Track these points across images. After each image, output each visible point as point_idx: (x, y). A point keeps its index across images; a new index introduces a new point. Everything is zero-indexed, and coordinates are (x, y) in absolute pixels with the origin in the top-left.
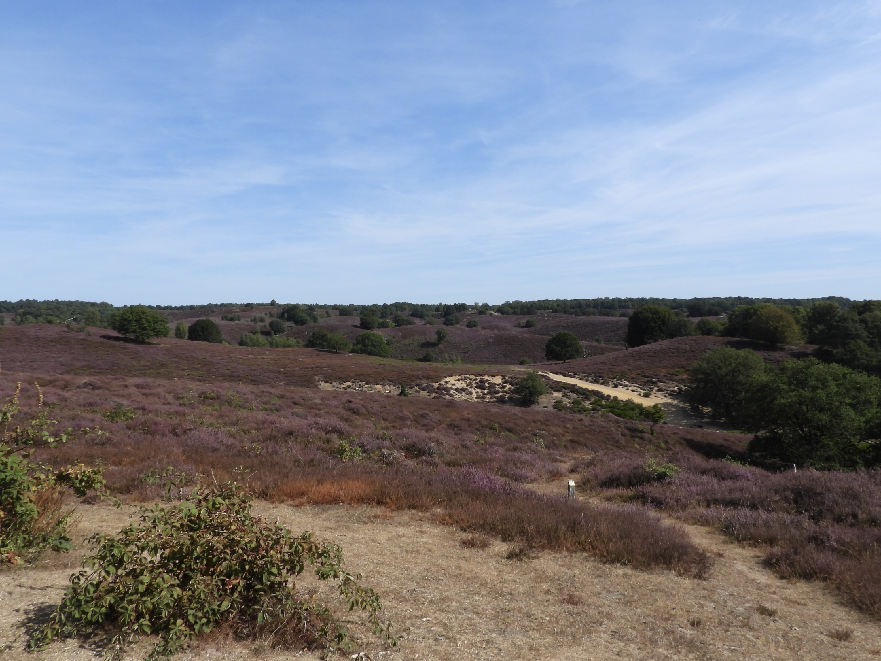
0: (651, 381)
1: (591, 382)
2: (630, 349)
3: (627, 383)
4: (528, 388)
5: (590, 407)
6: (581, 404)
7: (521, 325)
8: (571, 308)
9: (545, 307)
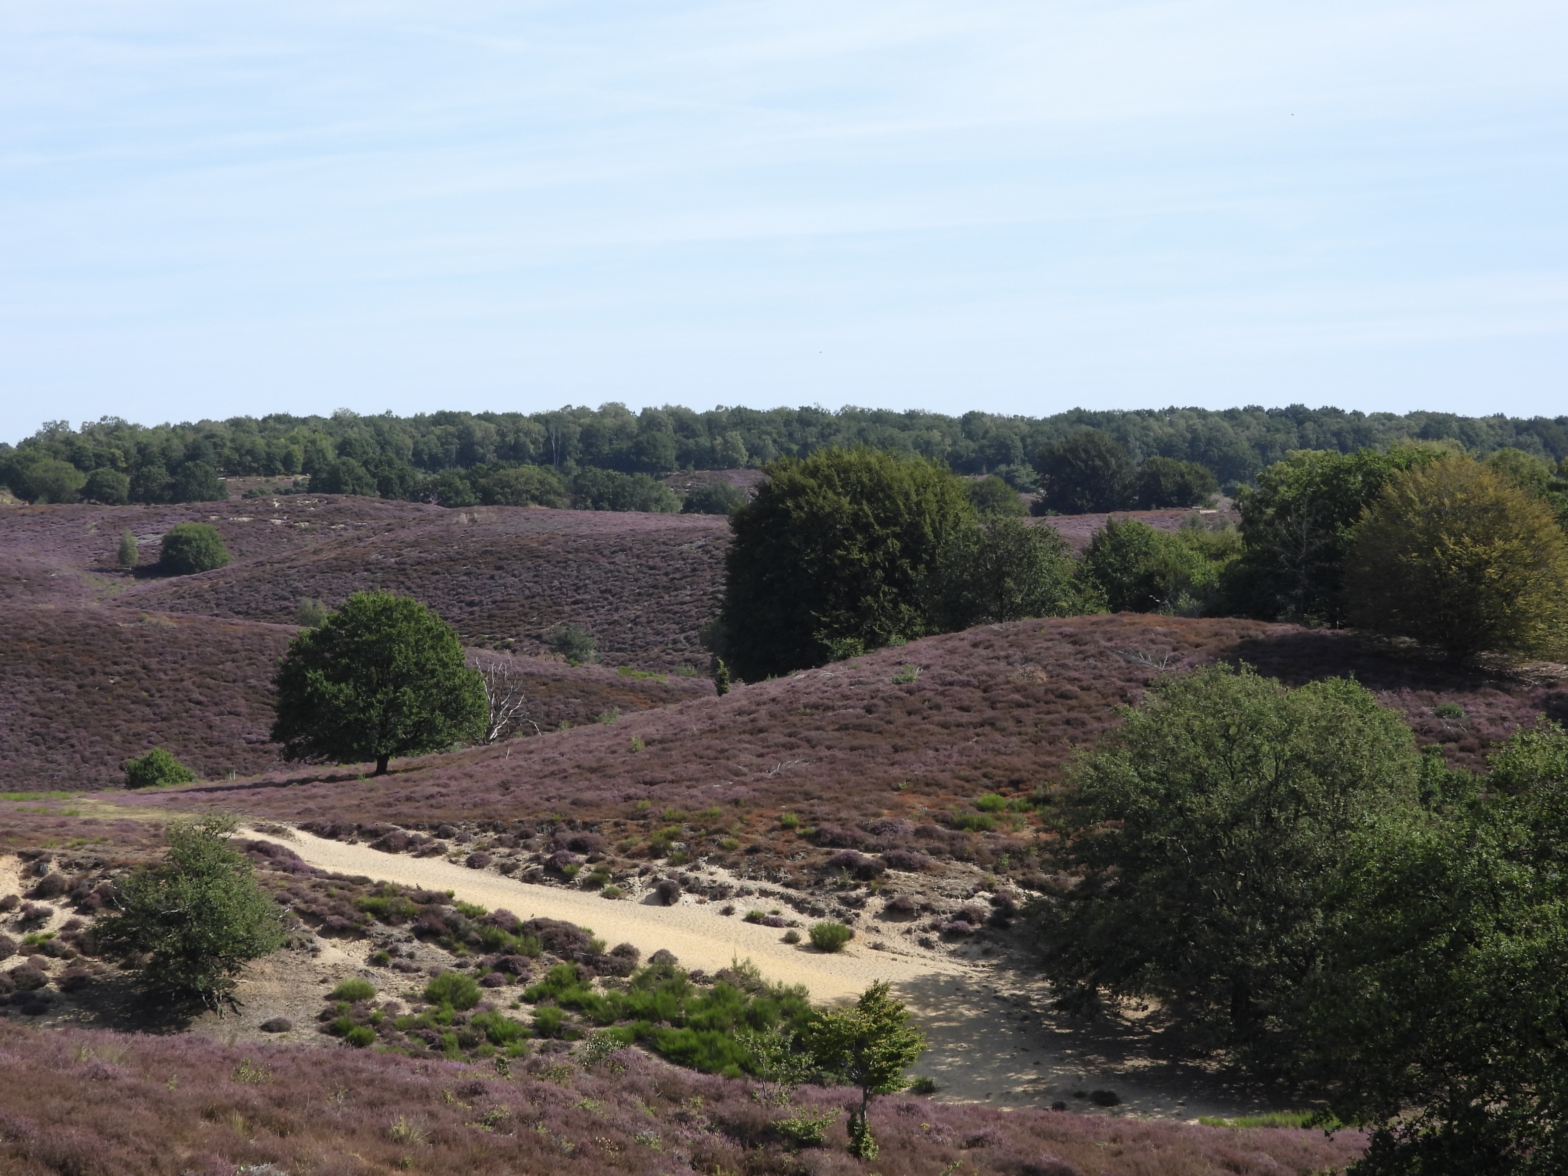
0: (849, 863)
1: (530, 878)
2: (739, 690)
3: (723, 876)
4: (178, 920)
5: (525, 1015)
6: (473, 1002)
7: (136, 559)
8: (418, 460)
9: (270, 457)
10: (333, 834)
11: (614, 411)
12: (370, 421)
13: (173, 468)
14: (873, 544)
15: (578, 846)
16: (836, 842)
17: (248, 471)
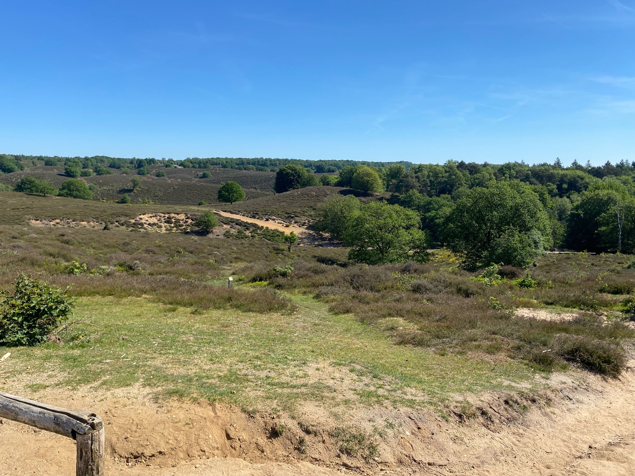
0: (290, 216)
1: (250, 217)
2: (277, 194)
3: (274, 217)
4: (205, 222)
5: (250, 234)
6: (243, 233)
7: (199, 176)
8: (236, 164)
9: (217, 163)
10: (225, 212)
11: (262, 158)
12: (230, 159)
13: (204, 164)
14: (294, 176)
15: (256, 214)
16: (289, 214)
17: (214, 165)
